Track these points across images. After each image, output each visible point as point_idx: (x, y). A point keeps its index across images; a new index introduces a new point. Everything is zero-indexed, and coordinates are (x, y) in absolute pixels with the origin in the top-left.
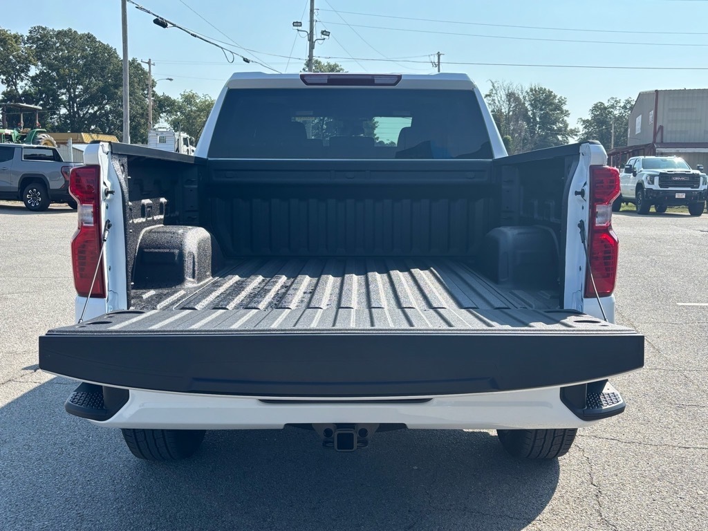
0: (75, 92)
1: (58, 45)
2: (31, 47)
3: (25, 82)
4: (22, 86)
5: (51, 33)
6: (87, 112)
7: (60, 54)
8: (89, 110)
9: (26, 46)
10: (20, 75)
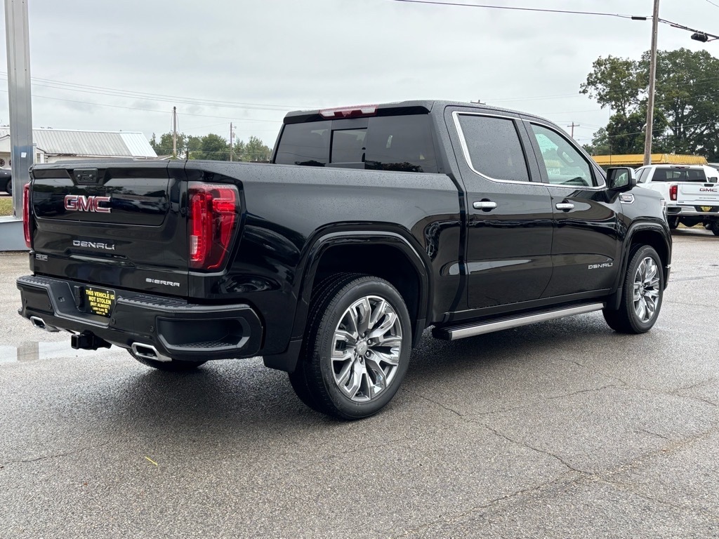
0: (683, 112)
1: (669, 67)
2: (642, 72)
3: (635, 106)
4: (631, 109)
5: (663, 55)
6: (694, 132)
7: (671, 75)
8: (696, 129)
9: (638, 71)
10: (628, 100)
